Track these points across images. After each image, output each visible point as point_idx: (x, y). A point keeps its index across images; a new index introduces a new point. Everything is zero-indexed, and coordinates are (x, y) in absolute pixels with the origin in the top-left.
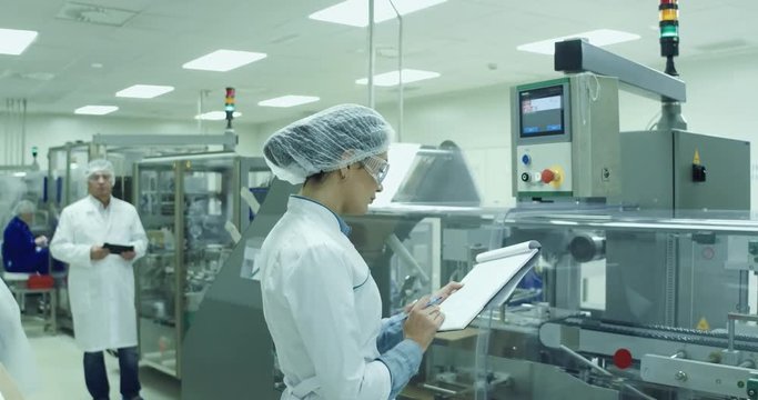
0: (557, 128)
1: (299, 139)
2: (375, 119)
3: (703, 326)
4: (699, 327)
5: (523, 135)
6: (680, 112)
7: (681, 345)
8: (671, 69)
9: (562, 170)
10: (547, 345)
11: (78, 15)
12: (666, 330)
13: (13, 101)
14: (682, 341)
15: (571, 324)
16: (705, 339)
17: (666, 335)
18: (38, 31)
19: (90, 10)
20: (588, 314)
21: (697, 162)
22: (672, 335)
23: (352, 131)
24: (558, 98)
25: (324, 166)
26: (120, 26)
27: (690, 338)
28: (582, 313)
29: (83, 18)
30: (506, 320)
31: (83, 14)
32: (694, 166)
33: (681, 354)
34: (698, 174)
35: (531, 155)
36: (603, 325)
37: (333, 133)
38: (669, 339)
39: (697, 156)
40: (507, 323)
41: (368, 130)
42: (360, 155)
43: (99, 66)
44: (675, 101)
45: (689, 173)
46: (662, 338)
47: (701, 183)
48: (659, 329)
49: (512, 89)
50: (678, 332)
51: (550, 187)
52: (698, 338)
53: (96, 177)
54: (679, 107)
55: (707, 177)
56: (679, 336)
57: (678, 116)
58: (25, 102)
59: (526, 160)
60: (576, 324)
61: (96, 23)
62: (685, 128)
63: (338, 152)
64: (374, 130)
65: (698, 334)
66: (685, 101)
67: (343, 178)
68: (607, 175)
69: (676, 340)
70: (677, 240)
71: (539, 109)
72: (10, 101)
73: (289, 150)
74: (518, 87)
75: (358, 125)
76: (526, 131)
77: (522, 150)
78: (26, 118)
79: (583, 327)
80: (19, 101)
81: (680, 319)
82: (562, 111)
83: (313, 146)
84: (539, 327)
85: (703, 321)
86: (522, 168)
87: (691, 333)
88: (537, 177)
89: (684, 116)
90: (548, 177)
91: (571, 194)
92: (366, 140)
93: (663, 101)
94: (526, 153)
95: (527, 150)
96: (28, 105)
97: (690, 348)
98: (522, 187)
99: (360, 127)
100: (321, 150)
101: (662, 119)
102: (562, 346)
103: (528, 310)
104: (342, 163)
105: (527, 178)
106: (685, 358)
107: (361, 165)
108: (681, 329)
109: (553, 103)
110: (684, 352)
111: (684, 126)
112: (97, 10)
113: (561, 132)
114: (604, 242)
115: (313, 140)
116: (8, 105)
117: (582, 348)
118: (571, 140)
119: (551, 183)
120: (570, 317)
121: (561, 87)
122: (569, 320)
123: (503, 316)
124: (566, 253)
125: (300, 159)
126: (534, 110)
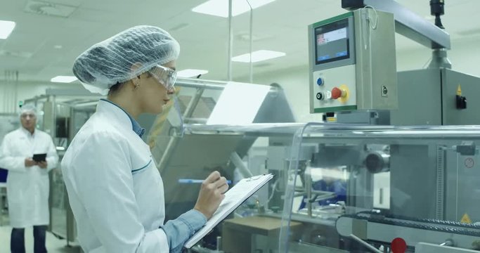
0: (345, 54)
1: (95, 58)
2: (157, 35)
3: (466, 220)
4: (462, 221)
5: (318, 63)
6: (446, 56)
7: (448, 235)
8: (438, 23)
9: (348, 88)
10: (342, 234)
11: (38, 9)
12: (436, 223)
13: (9, 72)
14: (450, 231)
15: (361, 218)
16: (469, 230)
17: (436, 227)
18: (15, 21)
19: (46, 6)
20: (378, 211)
21: (460, 94)
22: (441, 227)
23: (138, 47)
24: (344, 30)
25: (119, 78)
26: (67, 17)
27: (456, 229)
28: (374, 210)
29: (42, 12)
30: (313, 215)
31: (43, 9)
32: (457, 96)
33: (449, 242)
34: (461, 103)
35: (324, 78)
36: (386, 219)
37: (122, 51)
38: (439, 230)
39: (459, 90)
40: (314, 217)
41: (152, 45)
42: (146, 67)
43: (59, 47)
44: (442, 47)
45: (453, 103)
46: (434, 229)
47: (463, 110)
48: (432, 222)
49: (309, 26)
50: (447, 224)
51: (338, 103)
52: (463, 229)
53: (24, 116)
54: (445, 52)
55: (468, 105)
56: (447, 228)
57: (444, 59)
58: (17, 73)
59: (320, 82)
60: (365, 218)
61: (51, 15)
62: (450, 68)
63: (127, 66)
64: (156, 44)
65: (462, 226)
66: (449, 49)
67: (135, 87)
68: (386, 92)
69: (444, 231)
70: (445, 151)
71: (330, 40)
72: (7, 72)
73: (87, 68)
74: (314, 24)
75: (143, 42)
76: (321, 59)
77: (317, 75)
78: (17, 84)
79: (370, 220)
80: (13, 73)
81: (447, 215)
82: (348, 40)
83: (106, 63)
84: (336, 220)
85: (466, 216)
86: (317, 89)
87: (458, 225)
88: (328, 95)
89: (448, 59)
90: (337, 94)
91: (355, 107)
92: (150, 53)
93: (433, 48)
94: (321, 77)
95: (321, 74)
96: (20, 75)
97: (456, 237)
98: (318, 104)
99: (145, 43)
100: (112, 66)
101: (432, 62)
102: (352, 235)
103: (334, 208)
104: (132, 75)
105: (320, 97)
106: (452, 246)
107: (149, 75)
108: (448, 222)
109: (340, 34)
110: (451, 240)
111: (449, 66)
112: (50, 6)
113: (347, 57)
114: (390, 158)
115: (106, 58)
116: (6, 75)
117: (369, 237)
118: (355, 63)
119: (340, 99)
120: (361, 212)
121: (347, 20)
122: (359, 215)
123: (310, 212)
124: (363, 167)
125: (97, 75)
126: (326, 42)
